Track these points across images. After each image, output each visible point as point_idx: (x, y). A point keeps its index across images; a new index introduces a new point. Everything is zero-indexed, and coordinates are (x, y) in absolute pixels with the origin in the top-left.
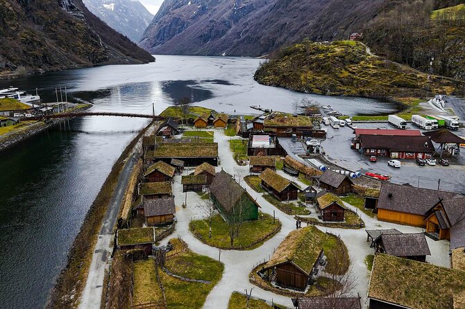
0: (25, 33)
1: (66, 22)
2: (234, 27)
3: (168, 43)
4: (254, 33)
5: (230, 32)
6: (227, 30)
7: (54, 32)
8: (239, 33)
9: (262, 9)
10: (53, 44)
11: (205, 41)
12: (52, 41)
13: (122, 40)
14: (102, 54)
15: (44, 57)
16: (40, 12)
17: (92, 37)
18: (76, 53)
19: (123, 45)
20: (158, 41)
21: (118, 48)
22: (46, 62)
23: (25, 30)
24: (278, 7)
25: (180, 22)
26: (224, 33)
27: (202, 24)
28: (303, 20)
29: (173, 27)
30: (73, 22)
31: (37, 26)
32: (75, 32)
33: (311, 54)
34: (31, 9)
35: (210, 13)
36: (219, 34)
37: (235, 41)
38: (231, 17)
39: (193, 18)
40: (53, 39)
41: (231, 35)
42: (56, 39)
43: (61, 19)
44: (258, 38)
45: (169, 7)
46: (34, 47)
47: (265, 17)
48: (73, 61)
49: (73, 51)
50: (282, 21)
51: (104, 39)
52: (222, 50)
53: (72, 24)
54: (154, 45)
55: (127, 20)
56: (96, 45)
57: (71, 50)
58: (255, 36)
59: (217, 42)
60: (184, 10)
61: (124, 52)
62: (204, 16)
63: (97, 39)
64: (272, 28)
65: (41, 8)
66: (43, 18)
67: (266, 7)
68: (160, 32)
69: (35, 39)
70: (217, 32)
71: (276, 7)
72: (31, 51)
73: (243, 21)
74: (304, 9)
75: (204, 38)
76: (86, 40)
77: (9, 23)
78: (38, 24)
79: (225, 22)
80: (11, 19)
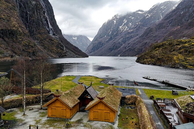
0: (26, 42)
1: (50, 39)
2: (123, 45)
3: (96, 51)
4: (132, 47)
5: (122, 47)
6: (121, 46)
7: (43, 43)
8: (126, 47)
9: (136, 38)
10: (42, 48)
11: (111, 51)
12: (42, 47)
13: (75, 48)
14: (64, 53)
15: (33, 52)
16: (39, 35)
17: (61, 46)
18: (52, 52)
19: (75, 50)
20: (92, 51)
21: (73, 51)
22: (34, 55)
23: (26, 41)
24: (143, 36)
25: (101, 43)
26: (119, 47)
27: (110, 44)
28: (155, 41)
29: (99, 45)
30: (53, 39)
31: (36, 41)
32: (53, 44)
33: (176, 45)
34: (35, 34)
35: (114, 40)
36: (117, 48)
37: (124, 50)
38: (123, 41)
39: (107, 42)
40: (42, 46)
41: (122, 48)
42: (44, 46)
43: (48, 38)
44: (135, 49)
45: (97, 38)
46: (29, 48)
47: (137, 40)
48: (49, 55)
49: (51, 51)
50: (145, 41)
51: (66, 47)
52: (119, 54)
53: (52, 40)
54: (91, 53)
55: (81, 43)
56: (62, 49)
57: (50, 51)
58: (133, 48)
59: (116, 51)
60: (103, 39)
61: (75, 53)
62: (111, 41)
63: (63, 47)
64: (141, 44)
65: (40, 33)
66: (39, 38)
67: (137, 37)
68: (93, 47)
69: (30, 44)
70: (116, 47)
71: (142, 36)
72: (27, 50)
73: (127, 42)
74: (155, 36)
75: (111, 50)
76: (57, 47)
77: (19, 37)
78: (37, 40)
79: (120, 43)
80: (20, 35)
